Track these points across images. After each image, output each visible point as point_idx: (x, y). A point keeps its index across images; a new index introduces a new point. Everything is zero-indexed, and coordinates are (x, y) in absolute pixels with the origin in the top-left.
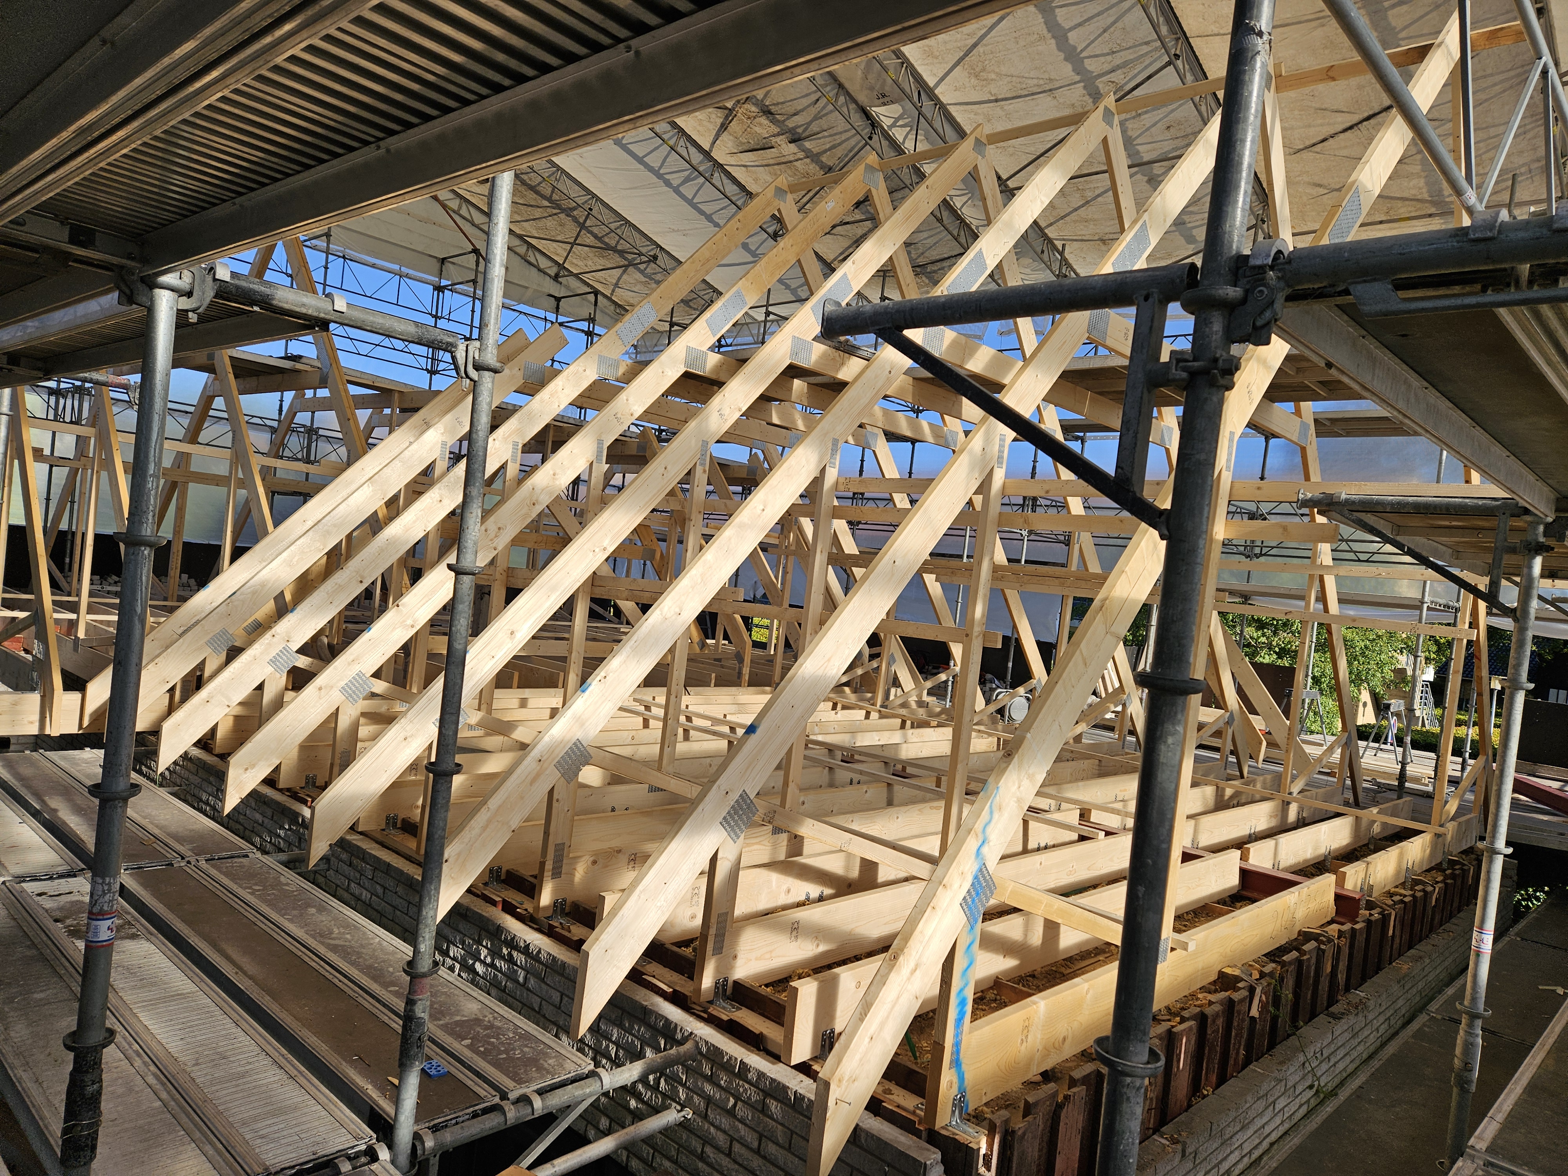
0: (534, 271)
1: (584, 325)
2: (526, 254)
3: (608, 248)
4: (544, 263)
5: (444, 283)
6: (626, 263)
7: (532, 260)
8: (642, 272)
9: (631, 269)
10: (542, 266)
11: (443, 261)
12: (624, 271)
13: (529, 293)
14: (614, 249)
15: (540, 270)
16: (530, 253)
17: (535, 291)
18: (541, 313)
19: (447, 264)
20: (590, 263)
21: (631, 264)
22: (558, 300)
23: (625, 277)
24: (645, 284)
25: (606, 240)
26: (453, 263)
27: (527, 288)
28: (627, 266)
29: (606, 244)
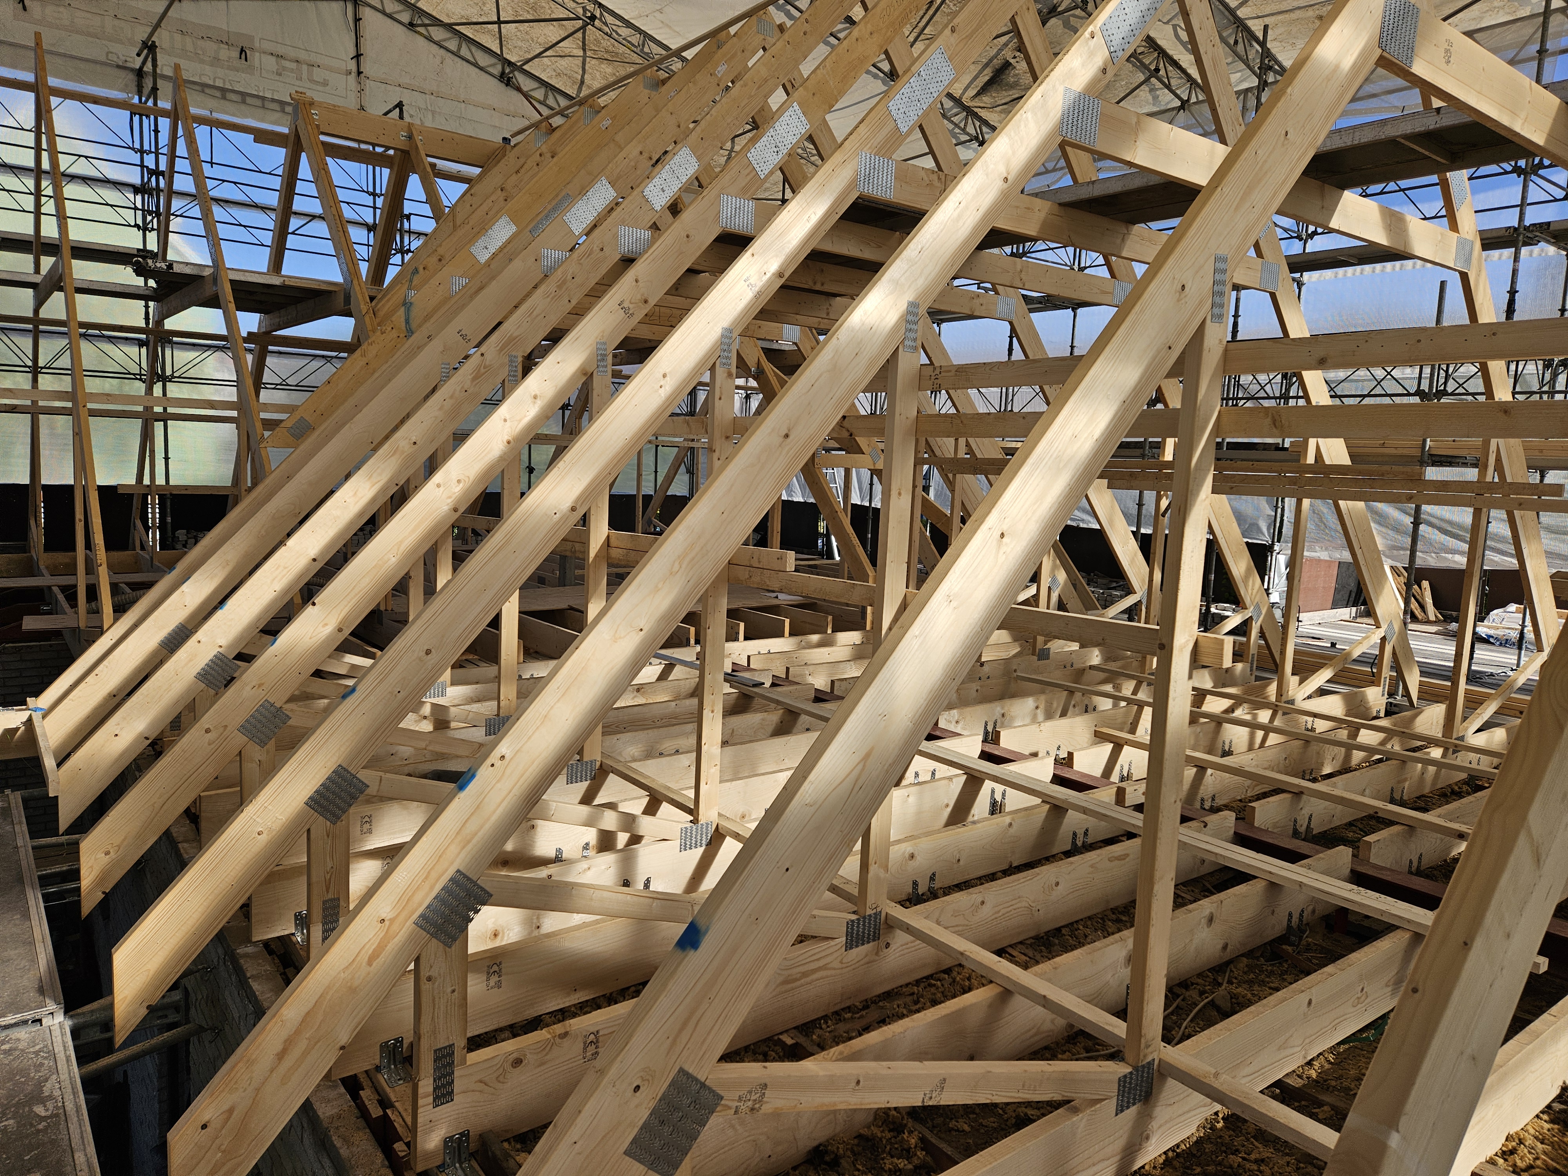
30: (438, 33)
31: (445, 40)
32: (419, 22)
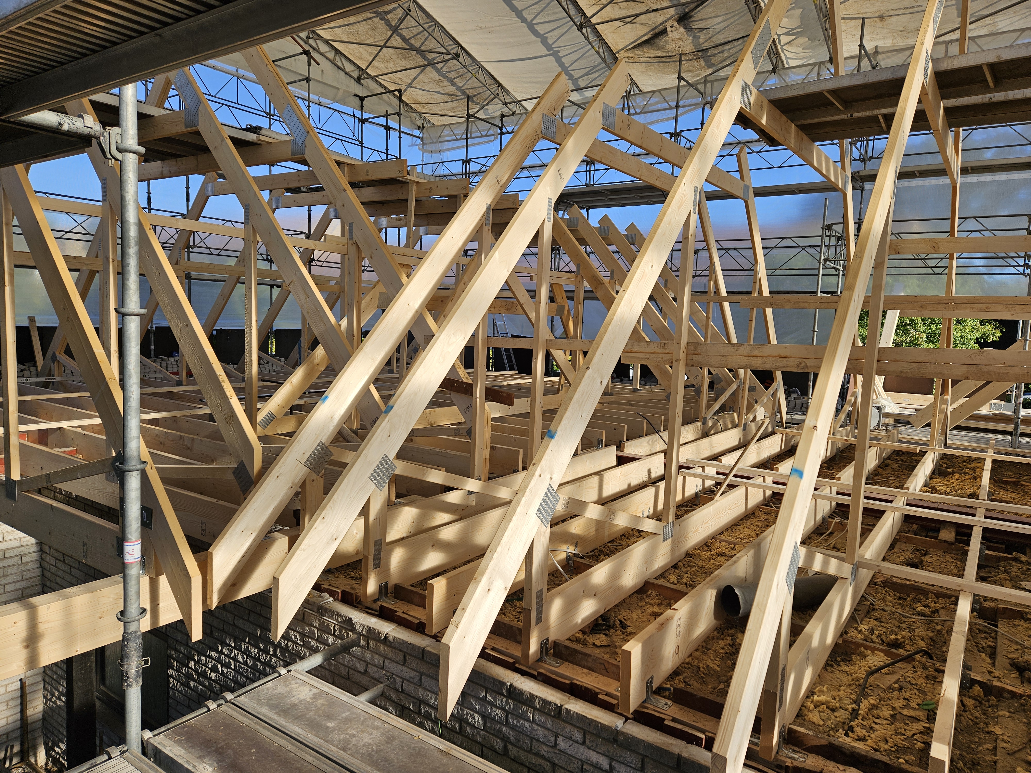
0: (342, 73)
1: (383, 121)
2: (334, 59)
3: (412, 48)
4: (349, 67)
6: (426, 63)
7: (339, 64)
8: (438, 71)
9: (429, 68)
10: (347, 70)
12: (422, 71)
13: (341, 92)
14: (419, 51)
15: (346, 73)
16: (338, 58)
17: (345, 91)
18: (350, 111)
20: (391, 65)
21: (431, 64)
22: (362, 99)
23: (421, 76)
24: (438, 82)
25: (413, 41)
27: (338, 89)
28: (425, 66)
29: (412, 45)
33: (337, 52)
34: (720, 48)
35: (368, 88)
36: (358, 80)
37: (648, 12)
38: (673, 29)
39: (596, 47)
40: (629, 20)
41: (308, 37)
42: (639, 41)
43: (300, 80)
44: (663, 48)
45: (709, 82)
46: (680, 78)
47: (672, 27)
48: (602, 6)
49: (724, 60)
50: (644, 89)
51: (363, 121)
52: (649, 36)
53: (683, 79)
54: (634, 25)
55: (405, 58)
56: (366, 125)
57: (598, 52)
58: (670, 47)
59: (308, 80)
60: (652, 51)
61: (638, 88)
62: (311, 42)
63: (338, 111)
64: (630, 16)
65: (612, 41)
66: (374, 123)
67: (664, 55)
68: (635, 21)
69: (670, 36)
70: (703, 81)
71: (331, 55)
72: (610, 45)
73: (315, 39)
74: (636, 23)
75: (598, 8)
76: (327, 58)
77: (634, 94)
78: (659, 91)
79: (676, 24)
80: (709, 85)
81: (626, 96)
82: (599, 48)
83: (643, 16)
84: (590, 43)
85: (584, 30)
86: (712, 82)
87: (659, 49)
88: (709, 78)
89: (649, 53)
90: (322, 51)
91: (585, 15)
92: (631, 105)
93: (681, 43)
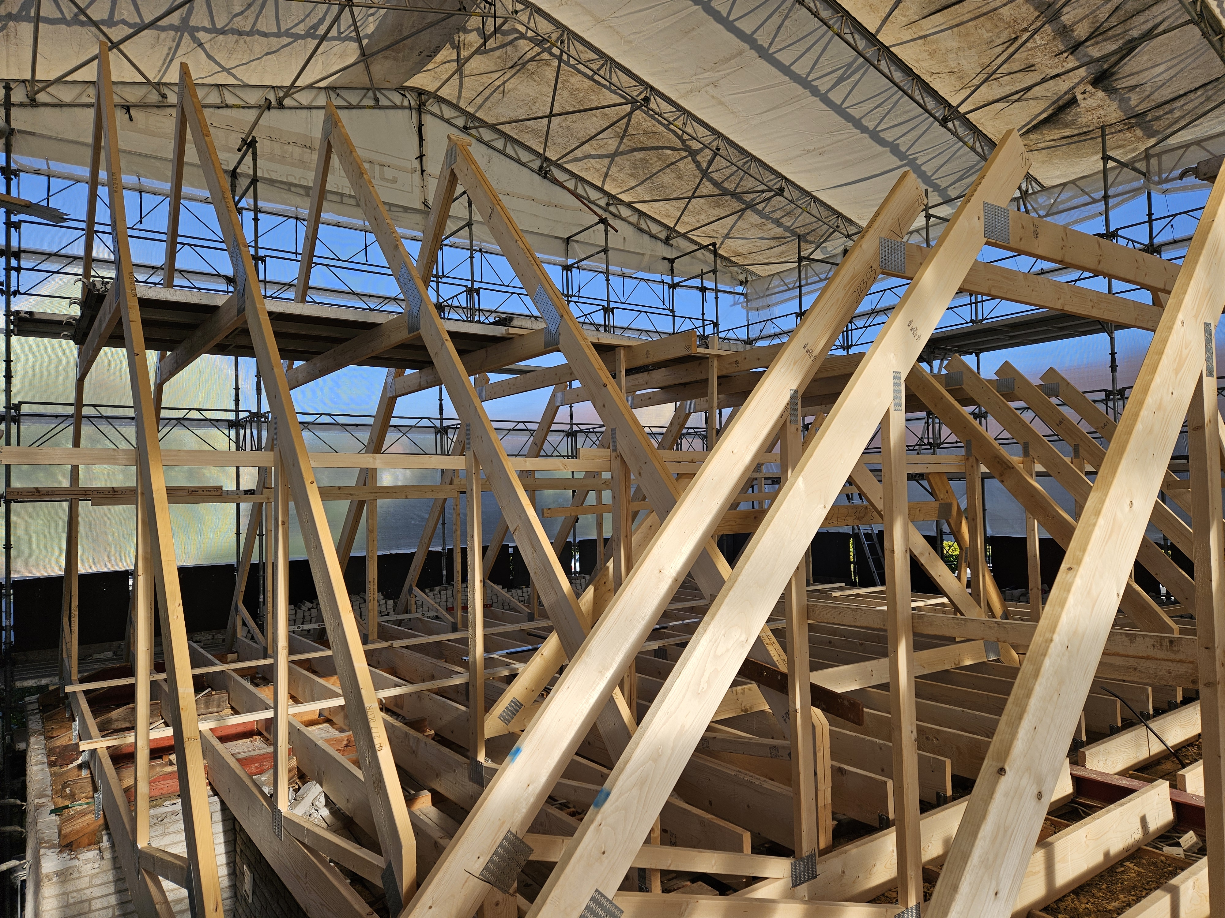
0: (647, 236)
2: (638, 222)
3: (725, 192)
4: (655, 229)
5: (571, 261)
6: (743, 206)
7: (644, 226)
8: (760, 213)
9: (748, 212)
10: (654, 232)
11: (568, 240)
12: (740, 217)
13: (646, 258)
15: (652, 236)
16: (642, 221)
17: (651, 256)
18: (658, 277)
19: (571, 243)
20: (703, 217)
21: (750, 206)
22: (672, 261)
23: (739, 223)
24: (761, 226)
26: (577, 241)
27: (643, 254)
28: (743, 210)
30: (487, 135)
31: (492, 141)
32: (472, 125)
33: (641, 214)
34: (1167, 108)
35: (678, 248)
36: (667, 241)
37: (1044, 81)
38: (1085, 96)
39: (971, 143)
40: (1016, 97)
41: (608, 204)
42: (1035, 122)
43: (598, 253)
44: (1073, 124)
45: (1153, 156)
46: (1106, 158)
47: (1084, 93)
48: (972, 89)
49: (1176, 122)
50: (1047, 183)
51: (673, 286)
52: (1050, 112)
53: (1111, 158)
54: (1025, 103)
55: (718, 206)
56: (677, 291)
57: (973, 149)
58: (1083, 120)
59: (605, 250)
60: (1056, 131)
61: (1039, 183)
62: (612, 209)
63: (645, 280)
64: (1017, 92)
65: (992, 130)
66: (686, 286)
67: (1076, 132)
68: (1025, 96)
69: (1082, 105)
70: (1143, 156)
71: (634, 219)
72: (990, 136)
73: (616, 205)
74: (1026, 100)
75: (968, 92)
76: (629, 223)
77: (1034, 193)
78: (1073, 182)
79: (1090, 88)
80: (1154, 161)
81: (1021, 197)
82: (974, 143)
83: (1037, 88)
84: (960, 139)
85: (950, 125)
86: (1159, 155)
87: (1066, 126)
88: (1151, 152)
89: (1052, 134)
90: (624, 216)
91: (950, 105)
92: (1029, 207)
93: (1101, 112)
